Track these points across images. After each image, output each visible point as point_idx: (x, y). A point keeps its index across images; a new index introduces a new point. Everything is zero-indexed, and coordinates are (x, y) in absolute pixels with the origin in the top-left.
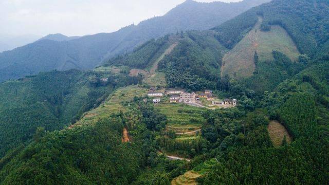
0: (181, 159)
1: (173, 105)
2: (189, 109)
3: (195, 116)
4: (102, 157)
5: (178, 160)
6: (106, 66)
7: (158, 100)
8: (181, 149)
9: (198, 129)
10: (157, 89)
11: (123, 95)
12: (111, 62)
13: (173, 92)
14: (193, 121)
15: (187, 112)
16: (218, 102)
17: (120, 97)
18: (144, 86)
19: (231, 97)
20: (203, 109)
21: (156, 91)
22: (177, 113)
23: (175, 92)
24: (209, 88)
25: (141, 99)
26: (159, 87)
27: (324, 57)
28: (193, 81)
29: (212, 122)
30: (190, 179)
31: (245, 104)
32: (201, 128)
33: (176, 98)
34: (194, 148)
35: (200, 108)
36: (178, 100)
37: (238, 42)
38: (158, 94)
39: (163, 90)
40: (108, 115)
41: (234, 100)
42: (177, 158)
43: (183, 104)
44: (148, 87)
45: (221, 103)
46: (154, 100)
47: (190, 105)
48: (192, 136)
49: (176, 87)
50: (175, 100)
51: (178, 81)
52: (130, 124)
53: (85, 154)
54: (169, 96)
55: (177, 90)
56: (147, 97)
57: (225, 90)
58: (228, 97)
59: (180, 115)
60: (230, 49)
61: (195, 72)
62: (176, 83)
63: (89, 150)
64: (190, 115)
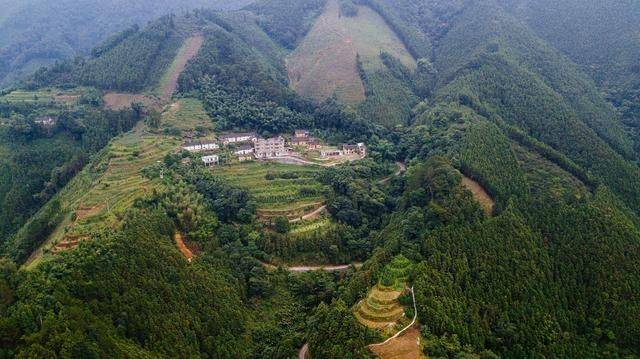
0: (313, 269)
1: (248, 165)
2: (286, 171)
3: (303, 182)
4: (167, 301)
5: (308, 272)
6: (32, 88)
7: (214, 158)
8: (311, 249)
9: (319, 206)
10: (198, 136)
11: (136, 154)
12: (43, 80)
13: (234, 140)
14: (305, 193)
15: (284, 176)
16: (331, 151)
17: (130, 159)
18: (167, 131)
19: (350, 141)
20: (313, 167)
21: (196, 139)
22: (265, 181)
23: (238, 139)
24: (303, 126)
25: (178, 159)
26: (201, 131)
27: (471, 63)
28: (270, 113)
29: (343, 190)
30: (389, 303)
31: (383, 151)
32: (323, 204)
33: (247, 152)
34: (334, 243)
35: (305, 166)
36: (252, 154)
37: (304, 35)
38: (206, 146)
39: (212, 137)
40: (129, 203)
41: (360, 145)
42: (307, 269)
43: (267, 163)
44: (176, 133)
45: (338, 153)
46: (205, 159)
47: (282, 162)
48: (316, 221)
49: (237, 129)
50: (244, 155)
51: (239, 115)
52: (187, 218)
53: (129, 302)
54: (231, 147)
55: (241, 133)
56: (186, 154)
57: (334, 129)
58: (345, 140)
59: (275, 184)
60: (292, 48)
61: (266, 96)
62: (234, 119)
63: (135, 292)
64: (293, 183)
